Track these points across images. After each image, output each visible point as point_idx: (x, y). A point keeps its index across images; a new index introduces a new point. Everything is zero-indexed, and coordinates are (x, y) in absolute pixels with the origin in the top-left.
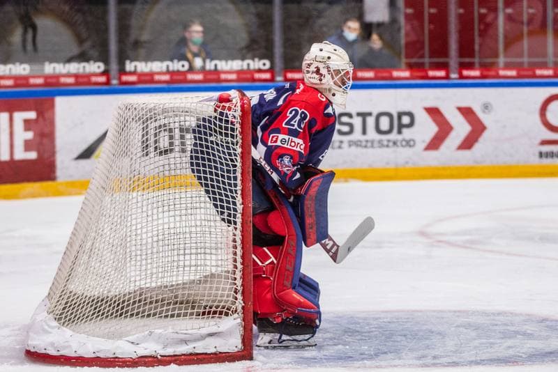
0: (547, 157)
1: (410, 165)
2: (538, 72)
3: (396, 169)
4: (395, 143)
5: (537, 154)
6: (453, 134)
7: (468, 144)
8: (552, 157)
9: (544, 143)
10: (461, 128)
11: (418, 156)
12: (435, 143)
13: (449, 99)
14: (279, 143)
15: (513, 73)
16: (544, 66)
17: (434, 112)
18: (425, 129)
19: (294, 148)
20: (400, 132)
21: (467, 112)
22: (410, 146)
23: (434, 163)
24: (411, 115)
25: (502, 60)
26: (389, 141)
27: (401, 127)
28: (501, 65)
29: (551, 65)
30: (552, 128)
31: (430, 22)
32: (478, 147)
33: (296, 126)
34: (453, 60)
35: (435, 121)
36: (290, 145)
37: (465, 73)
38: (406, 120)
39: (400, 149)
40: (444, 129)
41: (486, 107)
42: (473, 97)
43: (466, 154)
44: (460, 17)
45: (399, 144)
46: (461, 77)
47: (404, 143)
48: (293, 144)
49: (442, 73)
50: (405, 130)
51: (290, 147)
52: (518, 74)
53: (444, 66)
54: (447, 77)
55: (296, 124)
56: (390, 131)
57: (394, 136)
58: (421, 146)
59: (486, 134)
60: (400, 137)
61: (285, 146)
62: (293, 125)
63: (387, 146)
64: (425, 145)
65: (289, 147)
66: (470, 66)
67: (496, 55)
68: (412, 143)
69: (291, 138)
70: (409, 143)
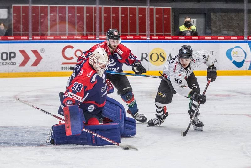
0: (65, 69)
1: (14, 72)
2: (62, 37)
3: (9, 73)
4: (8, 64)
5: (61, 68)
6: (30, 61)
7: (35, 64)
8: (67, 69)
9: (64, 64)
10: (33, 58)
11: (17, 68)
12: (23, 64)
13: (29, 48)
14: (68, 96)
15: (52, 38)
16: (64, 35)
17: (23, 52)
18: (20, 58)
19: (74, 98)
20: (10, 60)
21: (35, 52)
22: (14, 65)
23: (23, 71)
24: (14, 53)
25: (49, 33)
26: (6, 63)
27: (11, 58)
28: (49, 35)
29: (67, 35)
30: (66, 58)
31: (23, 19)
32: (39, 65)
33: (76, 90)
34: (30, 33)
35: (23, 55)
37: (35, 38)
38: (12, 55)
39: (10, 66)
40: (27, 58)
41: (42, 50)
42: (37, 47)
43: (34, 67)
44: (33, 17)
45: (10, 64)
46: (33, 39)
47: (12, 64)
48: (73, 97)
49: (26, 38)
50: (12, 59)
52: (54, 38)
53: (27, 35)
54: (28, 39)
55: (76, 89)
56: (6, 59)
57: (8, 61)
58: (18, 65)
59: (42, 60)
60: (10, 61)
61: (70, 97)
62: (75, 89)
63: (5, 65)
64: (19, 64)
65: (71, 97)
67: (47, 31)
68: (15, 64)
69: (73, 94)
70: (14, 64)
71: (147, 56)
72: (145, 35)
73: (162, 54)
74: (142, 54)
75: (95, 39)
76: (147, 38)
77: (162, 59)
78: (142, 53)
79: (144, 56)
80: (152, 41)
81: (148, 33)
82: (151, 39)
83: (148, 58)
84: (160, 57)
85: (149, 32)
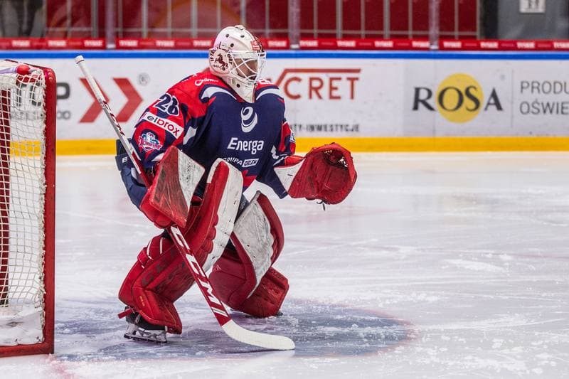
1: (65, 138)
7: (124, 115)
11: (73, 129)
12: (90, 117)
19: (162, 127)
21: (123, 83)
22: (66, 119)
24: (67, 86)
33: (166, 110)
35: (90, 91)
36: (158, 123)
38: (61, 91)
41: (143, 79)
46: (118, 47)
47: (59, 115)
48: (161, 123)
50: (59, 102)
51: (158, 125)
54: (104, 47)
55: (167, 108)
58: (76, 118)
64: (80, 117)
65: (156, 123)
66: (126, 36)
68: (67, 115)
70: (65, 115)
71: (430, 94)
72: (425, 38)
73: (472, 91)
74: (417, 90)
75: (288, 48)
76: (431, 44)
77: (472, 105)
78: (418, 86)
79: (423, 95)
80: (444, 54)
81: (434, 31)
82: (442, 48)
83: (433, 102)
84: (466, 99)
85: (438, 28)
